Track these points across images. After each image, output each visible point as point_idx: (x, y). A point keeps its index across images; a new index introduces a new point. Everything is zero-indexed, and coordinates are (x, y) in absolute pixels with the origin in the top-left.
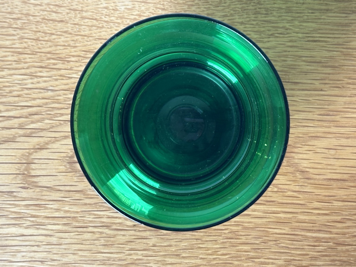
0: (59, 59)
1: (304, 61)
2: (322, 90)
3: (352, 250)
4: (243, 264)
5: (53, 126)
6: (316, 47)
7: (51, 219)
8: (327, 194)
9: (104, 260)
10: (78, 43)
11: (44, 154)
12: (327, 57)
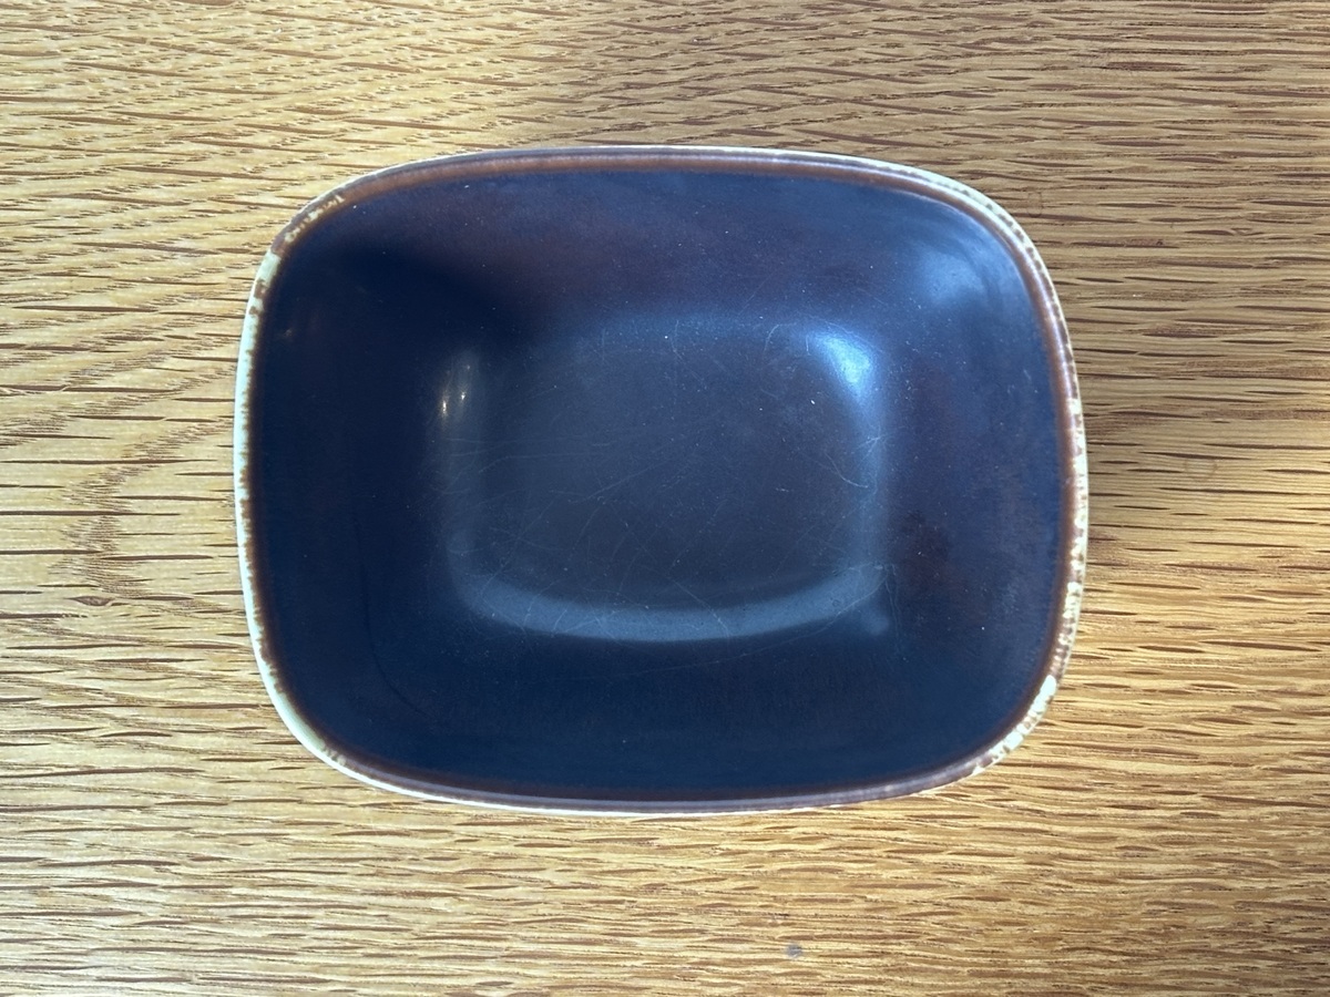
0: (212, 138)
1: (1096, 139)
2: (1160, 244)
3: (1272, 823)
4: (879, 872)
5: (195, 381)
6: (1138, 89)
7: (187, 712)
8: (1180, 620)
9: (379, 859)
10: (279, 81)
11: (159, 480)
12: (1181, 125)
